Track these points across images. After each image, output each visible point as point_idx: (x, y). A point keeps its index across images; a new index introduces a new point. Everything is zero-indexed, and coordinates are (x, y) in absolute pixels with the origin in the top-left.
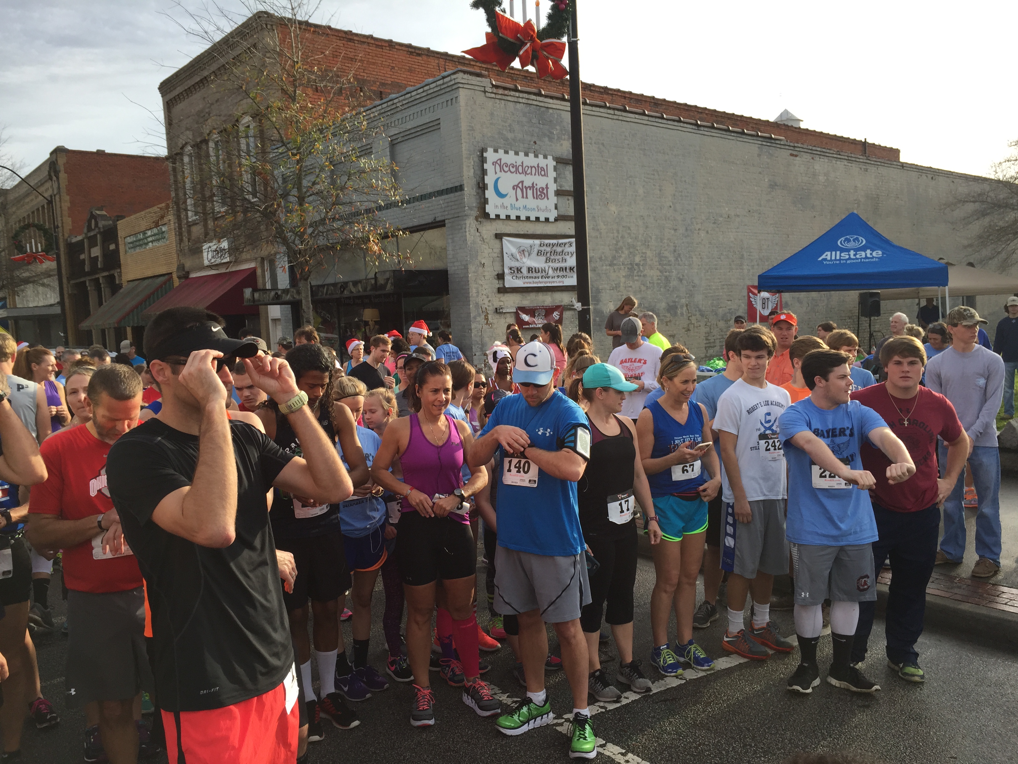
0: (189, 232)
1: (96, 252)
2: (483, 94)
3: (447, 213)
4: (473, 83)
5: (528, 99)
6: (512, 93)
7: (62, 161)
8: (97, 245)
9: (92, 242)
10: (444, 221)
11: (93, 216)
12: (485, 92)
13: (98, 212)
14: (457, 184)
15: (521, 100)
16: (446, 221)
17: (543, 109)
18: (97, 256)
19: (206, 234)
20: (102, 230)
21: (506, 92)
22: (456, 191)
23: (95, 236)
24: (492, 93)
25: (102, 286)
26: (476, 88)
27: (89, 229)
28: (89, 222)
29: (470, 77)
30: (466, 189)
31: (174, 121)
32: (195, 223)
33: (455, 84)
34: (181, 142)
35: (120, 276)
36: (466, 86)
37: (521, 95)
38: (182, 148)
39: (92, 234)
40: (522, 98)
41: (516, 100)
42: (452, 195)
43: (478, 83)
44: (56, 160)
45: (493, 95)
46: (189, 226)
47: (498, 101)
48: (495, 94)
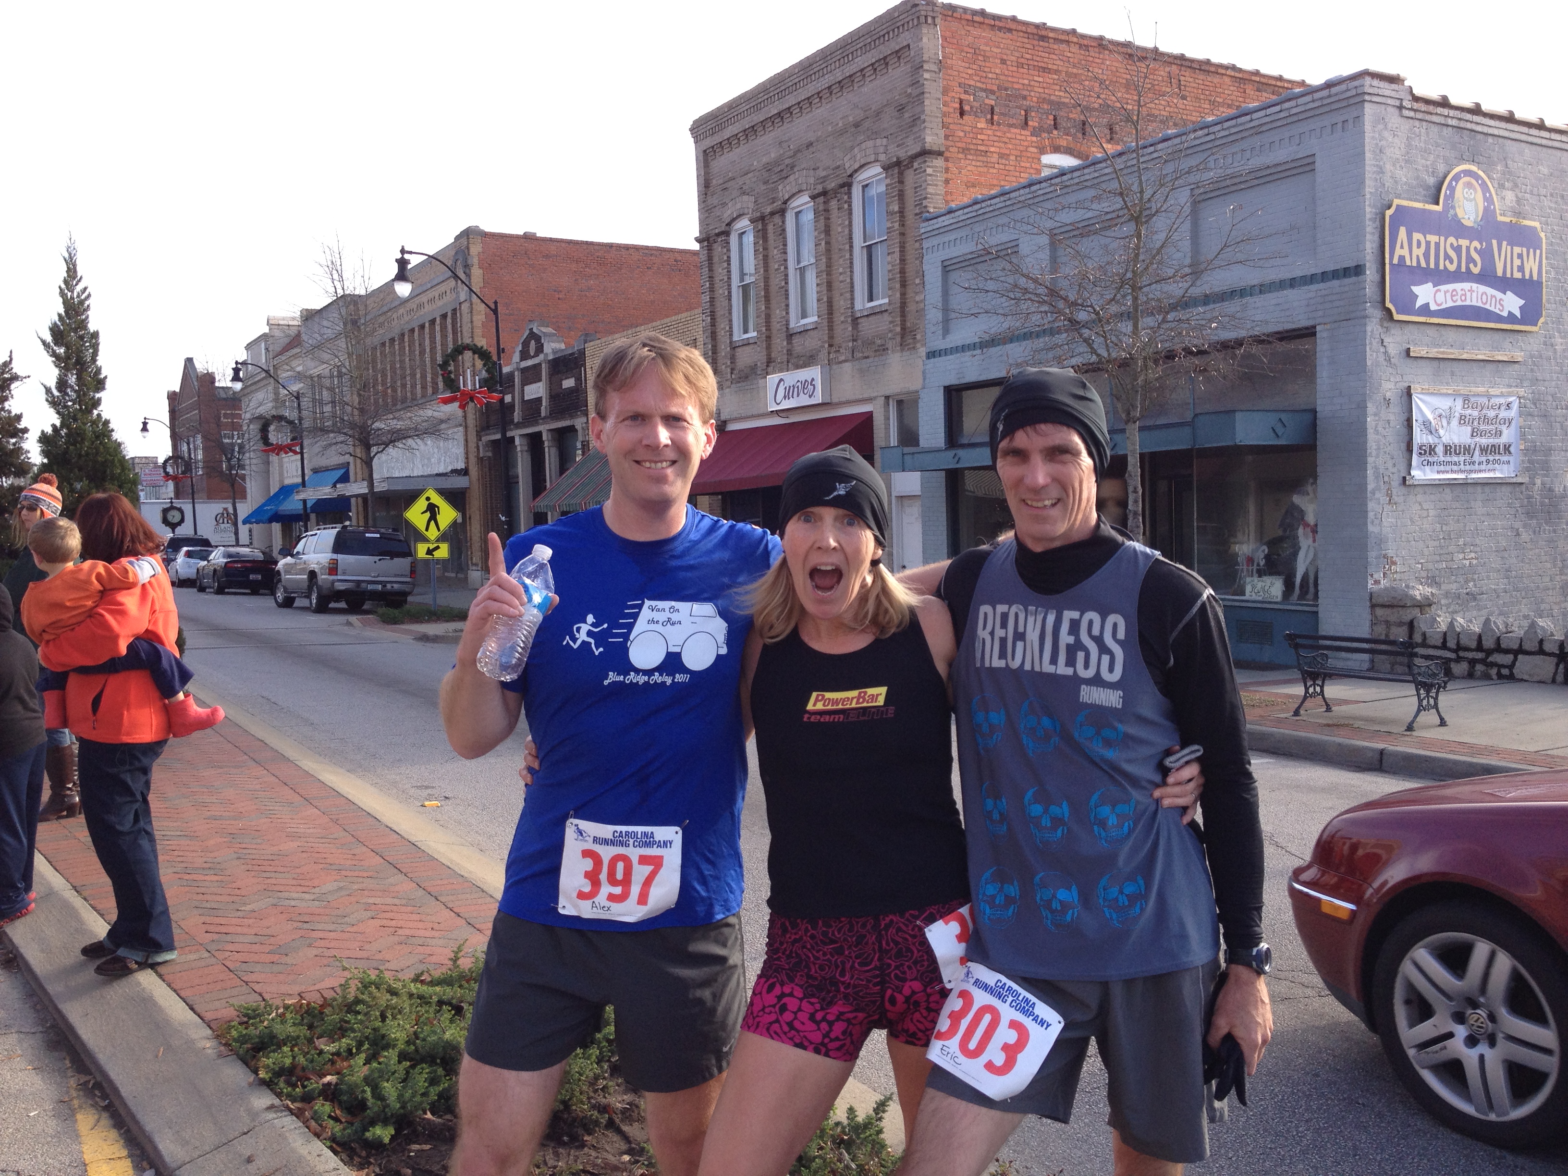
0: (733, 359)
1: (537, 390)
2: (1397, 111)
3: (1320, 313)
4: (1387, 93)
5: (1460, 119)
6: (1440, 110)
7: (475, 250)
8: (540, 380)
9: (531, 375)
10: (1314, 327)
11: (532, 335)
12: (1401, 107)
13: (544, 330)
14: (1351, 264)
15: (1450, 122)
16: (1318, 328)
17: (1479, 136)
18: (539, 400)
19: (769, 361)
20: (551, 357)
21: (1431, 108)
22: (1345, 276)
23: (537, 367)
24: (1411, 109)
25: (546, 444)
26: (1389, 101)
27: (525, 355)
28: (526, 344)
29: (1382, 84)
30: (1368, 272)
31: (714, 182)
32: (747, 343)
33: (1357, 95)
34: (727, 215)
35: (586, 429)
36: (1375, 99)
37: (1452, 113)
38: (729, 224)
39: (529, 363)
40: (1453, 118)
41: (1441, 120)
42: (1336, 283)
43: (1393, 94)
44: (468, 248)
45: (1412, 114)
46: (734, 347)
47: (1417, 123)
48: (1415, 111)
